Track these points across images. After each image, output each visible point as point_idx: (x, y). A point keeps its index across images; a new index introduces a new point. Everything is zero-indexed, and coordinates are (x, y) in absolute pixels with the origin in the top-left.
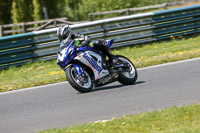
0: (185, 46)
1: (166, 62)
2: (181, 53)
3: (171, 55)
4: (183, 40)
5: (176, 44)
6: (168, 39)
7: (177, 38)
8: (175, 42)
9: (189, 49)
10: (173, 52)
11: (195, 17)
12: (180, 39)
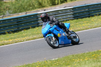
0: (13, 37)
1: (3, 45)
2: (11, 40)
3: (6, 41)
4: (12, 34)
5: (8, 36)
6: (4, 33)
7: (9, 33)
8: (8, 35)
9: (15, 38)
10: (7, 40)
11: (17, 22)
12: (11, 33)
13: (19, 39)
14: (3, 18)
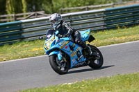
0: (126, 33)
1: (113, 43)
2: (124, 38)
3: (117, 39)
4: (125, 29)
5: (120, 32)
6: (115, 28)
7: (121, 27)
9: (129, 35)
10: (118, 37)
12: (123, 28)
13: (135, 36)
14: (113, 6)
